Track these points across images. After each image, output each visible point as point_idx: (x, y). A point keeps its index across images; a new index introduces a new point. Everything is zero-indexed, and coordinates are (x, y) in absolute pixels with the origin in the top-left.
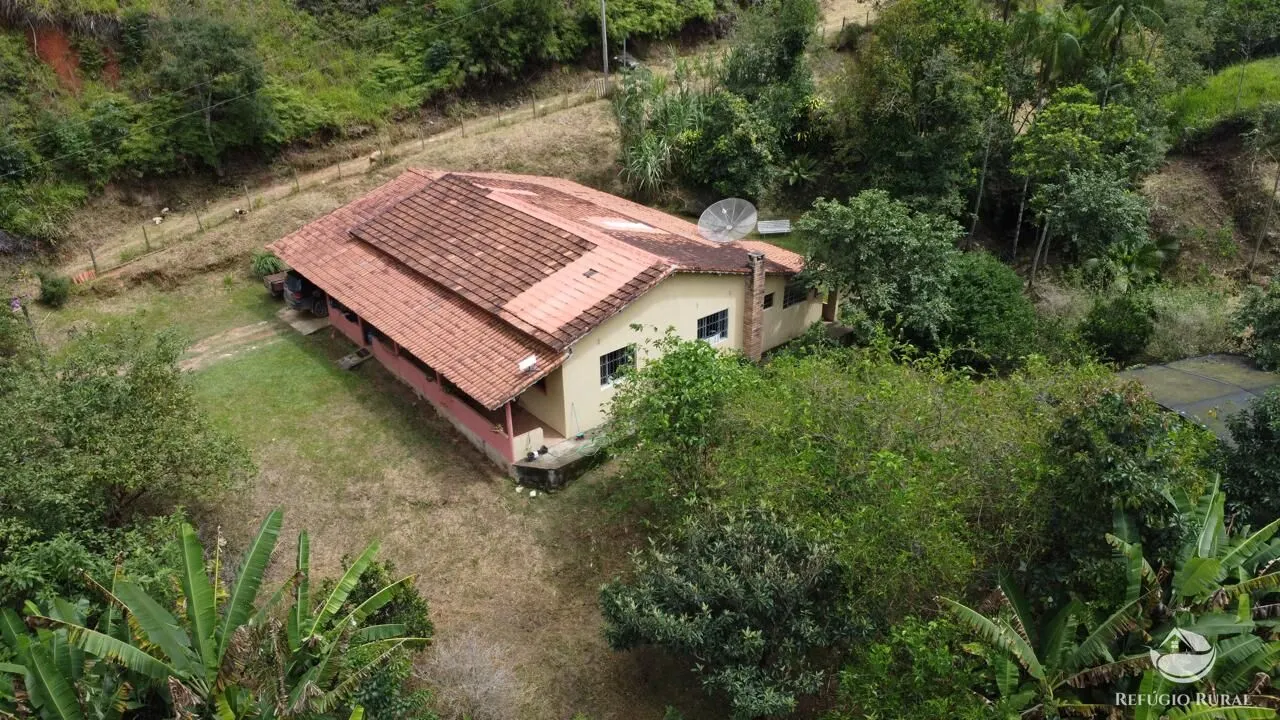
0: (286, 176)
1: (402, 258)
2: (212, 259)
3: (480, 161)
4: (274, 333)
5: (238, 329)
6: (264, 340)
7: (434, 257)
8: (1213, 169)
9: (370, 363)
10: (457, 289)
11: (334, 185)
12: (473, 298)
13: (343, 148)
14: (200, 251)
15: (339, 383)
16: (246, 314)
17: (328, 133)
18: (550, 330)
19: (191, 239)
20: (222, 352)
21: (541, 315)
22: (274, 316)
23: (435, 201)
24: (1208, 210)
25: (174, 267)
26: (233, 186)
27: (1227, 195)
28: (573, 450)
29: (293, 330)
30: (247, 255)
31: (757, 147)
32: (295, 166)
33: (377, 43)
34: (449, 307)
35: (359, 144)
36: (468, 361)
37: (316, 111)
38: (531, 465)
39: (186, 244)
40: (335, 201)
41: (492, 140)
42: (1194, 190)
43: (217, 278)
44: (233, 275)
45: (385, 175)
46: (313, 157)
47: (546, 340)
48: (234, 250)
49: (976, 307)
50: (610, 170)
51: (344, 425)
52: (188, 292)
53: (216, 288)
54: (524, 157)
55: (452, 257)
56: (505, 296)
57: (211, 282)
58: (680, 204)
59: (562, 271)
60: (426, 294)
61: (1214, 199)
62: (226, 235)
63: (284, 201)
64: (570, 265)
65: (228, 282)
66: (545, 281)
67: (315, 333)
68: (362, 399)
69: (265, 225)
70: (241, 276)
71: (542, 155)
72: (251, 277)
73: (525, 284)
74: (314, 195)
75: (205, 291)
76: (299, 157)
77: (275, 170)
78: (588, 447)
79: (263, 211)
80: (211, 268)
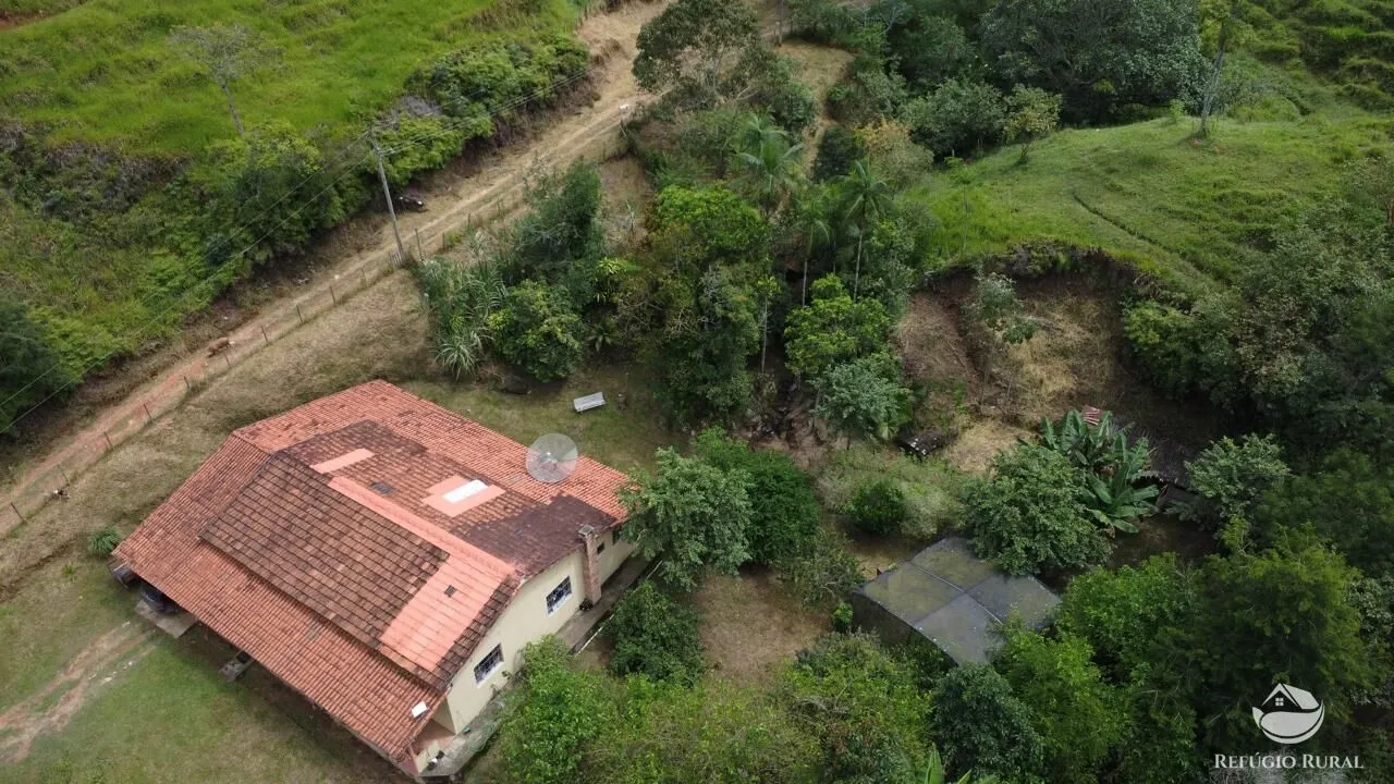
0: (87, 415)
1: (264, 574)
2: (46, 552)
3: (292, 372)
4: (143, 638)
5: (104, 638)
6: (135, 651)
7: (296, 573)
8: (950, 307)
9: (254, 669)
10: (331, 616)
11: (146, 434)
12: (349, 628)
13: (138, 370)
14: (30, 547)
15: (233, 700)
16: (103, 611)
17: (120, 360)
18: (430, 667)
19: (16, 536)
20: (100, 677)
21: (418, 649)
22: (134, 613)
23: (276, 490)
24: (947, 349)
25: (9, 575)
26: (31, 442)
27: (962, 333)
28: (465, 747)
29: (160, 632)
30: (81, 537)
31: (562, 338)
32: (93, 404)
33: (147, 239)
34: (328, 635)
35: (155, 361)
36: (362, 702)
37: (104, 341)
38: (434, 773)
39: (12, 543)
40: (154, 450)
41: (299, 346)
42: (936, 329)
43: (54, 570)
44: (72, 561)
45: (196, 406)
46: (111, 388)
47: (428, 679)
48: (65, 535)
49: (768, 515)
50: (423, 350)
51: (254, 755)
52: (29, 593)
53: (58, 580)
54: (335, 355)
55: (315, 573)
56: (379, 624)
57: (50, 575)
58: (497, 380)
59: (424, 588)
60: (300, 620)
61: (952, 336)
62: (52, 522)
63: (101, 466)
64: (430, 581)
65: (69, 572)
66: (412, 602)
67: (185, 633)
68: (261, 717)
69: (89, 499)
70: (79, 559)
71: (352, 349)
72: (89, 557)
73: (394, 608)
74: (129, 449)
75: (47, 588)
76: (96, 392)
77: (75, 414)
78: (477, 738)
79: (82, 484)
80: (46, 560)
